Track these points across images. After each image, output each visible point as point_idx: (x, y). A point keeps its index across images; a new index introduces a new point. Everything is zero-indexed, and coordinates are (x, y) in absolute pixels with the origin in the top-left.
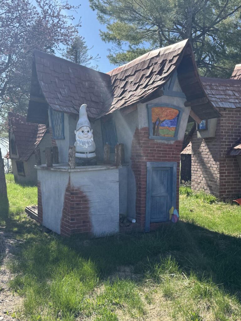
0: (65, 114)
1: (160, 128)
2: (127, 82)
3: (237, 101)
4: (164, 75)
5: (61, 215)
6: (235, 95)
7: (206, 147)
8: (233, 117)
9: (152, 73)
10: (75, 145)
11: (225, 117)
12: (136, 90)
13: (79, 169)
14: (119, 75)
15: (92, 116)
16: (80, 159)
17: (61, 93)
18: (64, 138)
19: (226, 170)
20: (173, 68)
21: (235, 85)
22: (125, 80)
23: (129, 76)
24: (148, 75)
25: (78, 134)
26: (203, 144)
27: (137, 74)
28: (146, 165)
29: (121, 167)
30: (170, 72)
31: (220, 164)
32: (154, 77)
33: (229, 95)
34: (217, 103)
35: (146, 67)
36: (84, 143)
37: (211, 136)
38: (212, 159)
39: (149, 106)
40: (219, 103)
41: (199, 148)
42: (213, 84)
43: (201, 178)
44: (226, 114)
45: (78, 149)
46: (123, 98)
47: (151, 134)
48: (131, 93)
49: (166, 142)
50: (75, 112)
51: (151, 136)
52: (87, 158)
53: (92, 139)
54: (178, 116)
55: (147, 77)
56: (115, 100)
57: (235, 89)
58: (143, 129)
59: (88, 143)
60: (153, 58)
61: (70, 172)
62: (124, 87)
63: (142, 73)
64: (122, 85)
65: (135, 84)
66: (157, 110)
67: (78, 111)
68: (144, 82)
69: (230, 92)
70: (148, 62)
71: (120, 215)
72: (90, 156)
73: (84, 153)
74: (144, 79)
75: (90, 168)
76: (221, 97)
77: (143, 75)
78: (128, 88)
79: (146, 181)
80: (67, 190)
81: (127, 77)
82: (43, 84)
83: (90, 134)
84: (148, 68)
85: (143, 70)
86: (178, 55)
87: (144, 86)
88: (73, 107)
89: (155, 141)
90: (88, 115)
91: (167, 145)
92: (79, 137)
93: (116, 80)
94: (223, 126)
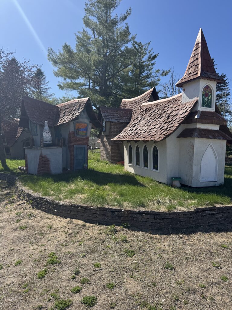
0: (38, 125)
1: (80, 131)
2: (66, 111)
3: (118, 119)
4: (80, 111)
5: (37, 167)
6: (117, 116)
7: (106, 139)
8: (116, 126)
9: (75, 109)
10: (43, 138)
11: (113, 126)
12: (69, 116)
13: (45, 148)
14: (62, 107)
15: (50, 125)
16: (45, 144)
17: (35, 115)
18: (37, 135)
19: (114, 150)
20: (83, 108)
21: (118, 111)
22: (65, 110)
23: (67, 108)
24: (74, 109)
25: (44, 133)
26: (105, 138)
27: (70, 108)
28: (74, 147)
29: (63, 147)
30: (82, 110)
31: (111, 147)
32: (76, 111)
33: (115, 116)
34: (109, 120)
35: (73, 106)
36: (47, 137)
37: (107, 134)
38: (108, 145)
39: (74, 122)
40: (110, 120)
41: (103, 140)
42: (108, 110)
43: (104, 154)
44: (113, 124)
45: (44, 140)
46: (64, 118)
47: (76, 134)
48: (67, 117)
49: (82, 137)
50: (42, 124)
51: (76, 135)
52: (48, 144)
53: (51, 136)
54: (87, 127)
55: (74, 111)
56: (60, 119)
57: (118, 113)
58: (72, 132)
59: (49, 137)
60: (76, 102)
61: (41, 149)
62: (64, 113)
63: (72, 108)
64: (63, 113)
65: (69, 113)
66: (78, 124)
67: (44, 123)
68: (73, 112)
69: (116, 115)
70: (74, 104)
71: (63, 167)
72: (50, 143)
73: (47, 141)
74: (72, 111)
75: (50, 148)
76: (111, 116)
77: (72, 109)
78: (66, 114)
79: (74, 153)
80: (40, 156)
81: (65, 109)
82: (27, 111)
83: (50, 134)
84: (74, 106)
85: (72, 107)
86: (85, 103)
87: (72, 114)
88: (42, 122)
89: (78, 137)
90: (48, 126)
91: (83, 138)
92: (45, 135)
93: (61, 109)
94: (112, 130)
